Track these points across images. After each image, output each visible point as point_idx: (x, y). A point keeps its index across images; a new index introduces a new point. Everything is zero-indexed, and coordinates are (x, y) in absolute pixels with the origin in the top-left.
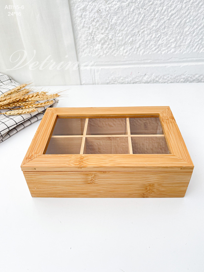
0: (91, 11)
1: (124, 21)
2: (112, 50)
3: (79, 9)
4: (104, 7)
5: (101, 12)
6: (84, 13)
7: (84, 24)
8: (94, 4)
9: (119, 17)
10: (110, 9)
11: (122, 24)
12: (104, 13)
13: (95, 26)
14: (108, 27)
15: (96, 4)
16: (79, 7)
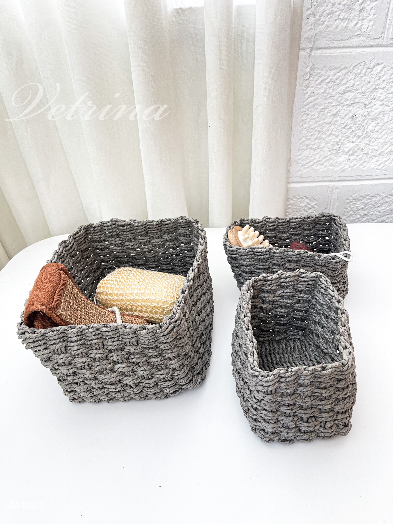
0: (345, 117)
1: (384, 128)
2: (362, 162)
3: (329, 115)
4: (361, 112)
5: (356, 118)
6: (335, 119)
7: (332, 131)
8: (349, 108)
9: (378, 123)
10: (368, 114)
11: (381, 131)
12: (360, 119)
13: (345, 133)
14: (363, 134)
15: (352, 108)
16: (329, 113)
